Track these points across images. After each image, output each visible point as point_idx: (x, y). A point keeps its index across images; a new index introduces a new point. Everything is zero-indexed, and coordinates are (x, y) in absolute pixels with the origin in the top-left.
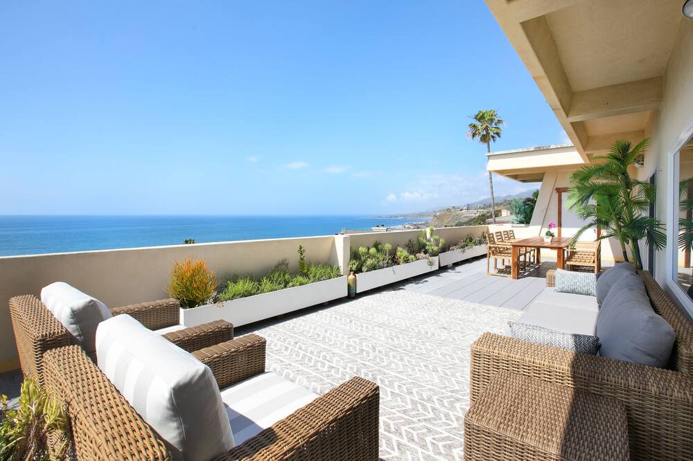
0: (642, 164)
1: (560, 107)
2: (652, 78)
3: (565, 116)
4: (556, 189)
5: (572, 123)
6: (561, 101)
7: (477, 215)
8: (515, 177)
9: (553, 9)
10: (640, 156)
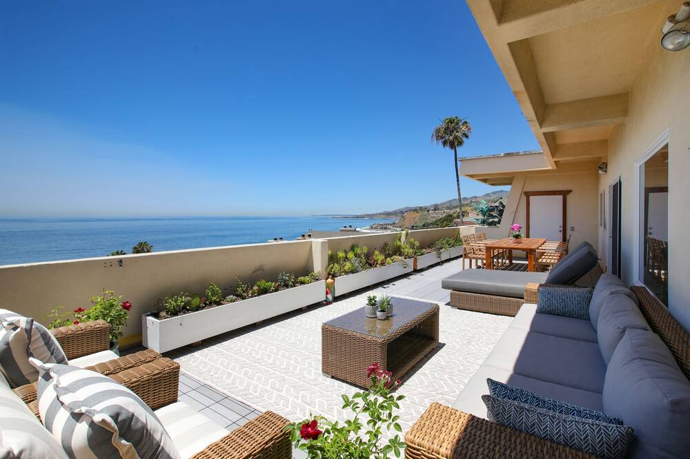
0: (606, 171)
1: (535, 118)
2: (619, 95)
3: (539, 126)
4: (525, 193)
5: (544, 133)
6: (536, 113)
7: (443, 216)
8: (485, 181)
9: (540, 32)
10: (603, 163)
